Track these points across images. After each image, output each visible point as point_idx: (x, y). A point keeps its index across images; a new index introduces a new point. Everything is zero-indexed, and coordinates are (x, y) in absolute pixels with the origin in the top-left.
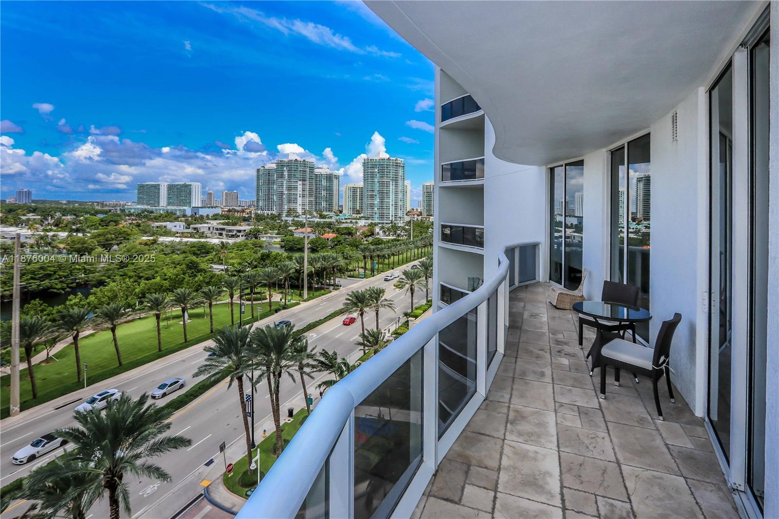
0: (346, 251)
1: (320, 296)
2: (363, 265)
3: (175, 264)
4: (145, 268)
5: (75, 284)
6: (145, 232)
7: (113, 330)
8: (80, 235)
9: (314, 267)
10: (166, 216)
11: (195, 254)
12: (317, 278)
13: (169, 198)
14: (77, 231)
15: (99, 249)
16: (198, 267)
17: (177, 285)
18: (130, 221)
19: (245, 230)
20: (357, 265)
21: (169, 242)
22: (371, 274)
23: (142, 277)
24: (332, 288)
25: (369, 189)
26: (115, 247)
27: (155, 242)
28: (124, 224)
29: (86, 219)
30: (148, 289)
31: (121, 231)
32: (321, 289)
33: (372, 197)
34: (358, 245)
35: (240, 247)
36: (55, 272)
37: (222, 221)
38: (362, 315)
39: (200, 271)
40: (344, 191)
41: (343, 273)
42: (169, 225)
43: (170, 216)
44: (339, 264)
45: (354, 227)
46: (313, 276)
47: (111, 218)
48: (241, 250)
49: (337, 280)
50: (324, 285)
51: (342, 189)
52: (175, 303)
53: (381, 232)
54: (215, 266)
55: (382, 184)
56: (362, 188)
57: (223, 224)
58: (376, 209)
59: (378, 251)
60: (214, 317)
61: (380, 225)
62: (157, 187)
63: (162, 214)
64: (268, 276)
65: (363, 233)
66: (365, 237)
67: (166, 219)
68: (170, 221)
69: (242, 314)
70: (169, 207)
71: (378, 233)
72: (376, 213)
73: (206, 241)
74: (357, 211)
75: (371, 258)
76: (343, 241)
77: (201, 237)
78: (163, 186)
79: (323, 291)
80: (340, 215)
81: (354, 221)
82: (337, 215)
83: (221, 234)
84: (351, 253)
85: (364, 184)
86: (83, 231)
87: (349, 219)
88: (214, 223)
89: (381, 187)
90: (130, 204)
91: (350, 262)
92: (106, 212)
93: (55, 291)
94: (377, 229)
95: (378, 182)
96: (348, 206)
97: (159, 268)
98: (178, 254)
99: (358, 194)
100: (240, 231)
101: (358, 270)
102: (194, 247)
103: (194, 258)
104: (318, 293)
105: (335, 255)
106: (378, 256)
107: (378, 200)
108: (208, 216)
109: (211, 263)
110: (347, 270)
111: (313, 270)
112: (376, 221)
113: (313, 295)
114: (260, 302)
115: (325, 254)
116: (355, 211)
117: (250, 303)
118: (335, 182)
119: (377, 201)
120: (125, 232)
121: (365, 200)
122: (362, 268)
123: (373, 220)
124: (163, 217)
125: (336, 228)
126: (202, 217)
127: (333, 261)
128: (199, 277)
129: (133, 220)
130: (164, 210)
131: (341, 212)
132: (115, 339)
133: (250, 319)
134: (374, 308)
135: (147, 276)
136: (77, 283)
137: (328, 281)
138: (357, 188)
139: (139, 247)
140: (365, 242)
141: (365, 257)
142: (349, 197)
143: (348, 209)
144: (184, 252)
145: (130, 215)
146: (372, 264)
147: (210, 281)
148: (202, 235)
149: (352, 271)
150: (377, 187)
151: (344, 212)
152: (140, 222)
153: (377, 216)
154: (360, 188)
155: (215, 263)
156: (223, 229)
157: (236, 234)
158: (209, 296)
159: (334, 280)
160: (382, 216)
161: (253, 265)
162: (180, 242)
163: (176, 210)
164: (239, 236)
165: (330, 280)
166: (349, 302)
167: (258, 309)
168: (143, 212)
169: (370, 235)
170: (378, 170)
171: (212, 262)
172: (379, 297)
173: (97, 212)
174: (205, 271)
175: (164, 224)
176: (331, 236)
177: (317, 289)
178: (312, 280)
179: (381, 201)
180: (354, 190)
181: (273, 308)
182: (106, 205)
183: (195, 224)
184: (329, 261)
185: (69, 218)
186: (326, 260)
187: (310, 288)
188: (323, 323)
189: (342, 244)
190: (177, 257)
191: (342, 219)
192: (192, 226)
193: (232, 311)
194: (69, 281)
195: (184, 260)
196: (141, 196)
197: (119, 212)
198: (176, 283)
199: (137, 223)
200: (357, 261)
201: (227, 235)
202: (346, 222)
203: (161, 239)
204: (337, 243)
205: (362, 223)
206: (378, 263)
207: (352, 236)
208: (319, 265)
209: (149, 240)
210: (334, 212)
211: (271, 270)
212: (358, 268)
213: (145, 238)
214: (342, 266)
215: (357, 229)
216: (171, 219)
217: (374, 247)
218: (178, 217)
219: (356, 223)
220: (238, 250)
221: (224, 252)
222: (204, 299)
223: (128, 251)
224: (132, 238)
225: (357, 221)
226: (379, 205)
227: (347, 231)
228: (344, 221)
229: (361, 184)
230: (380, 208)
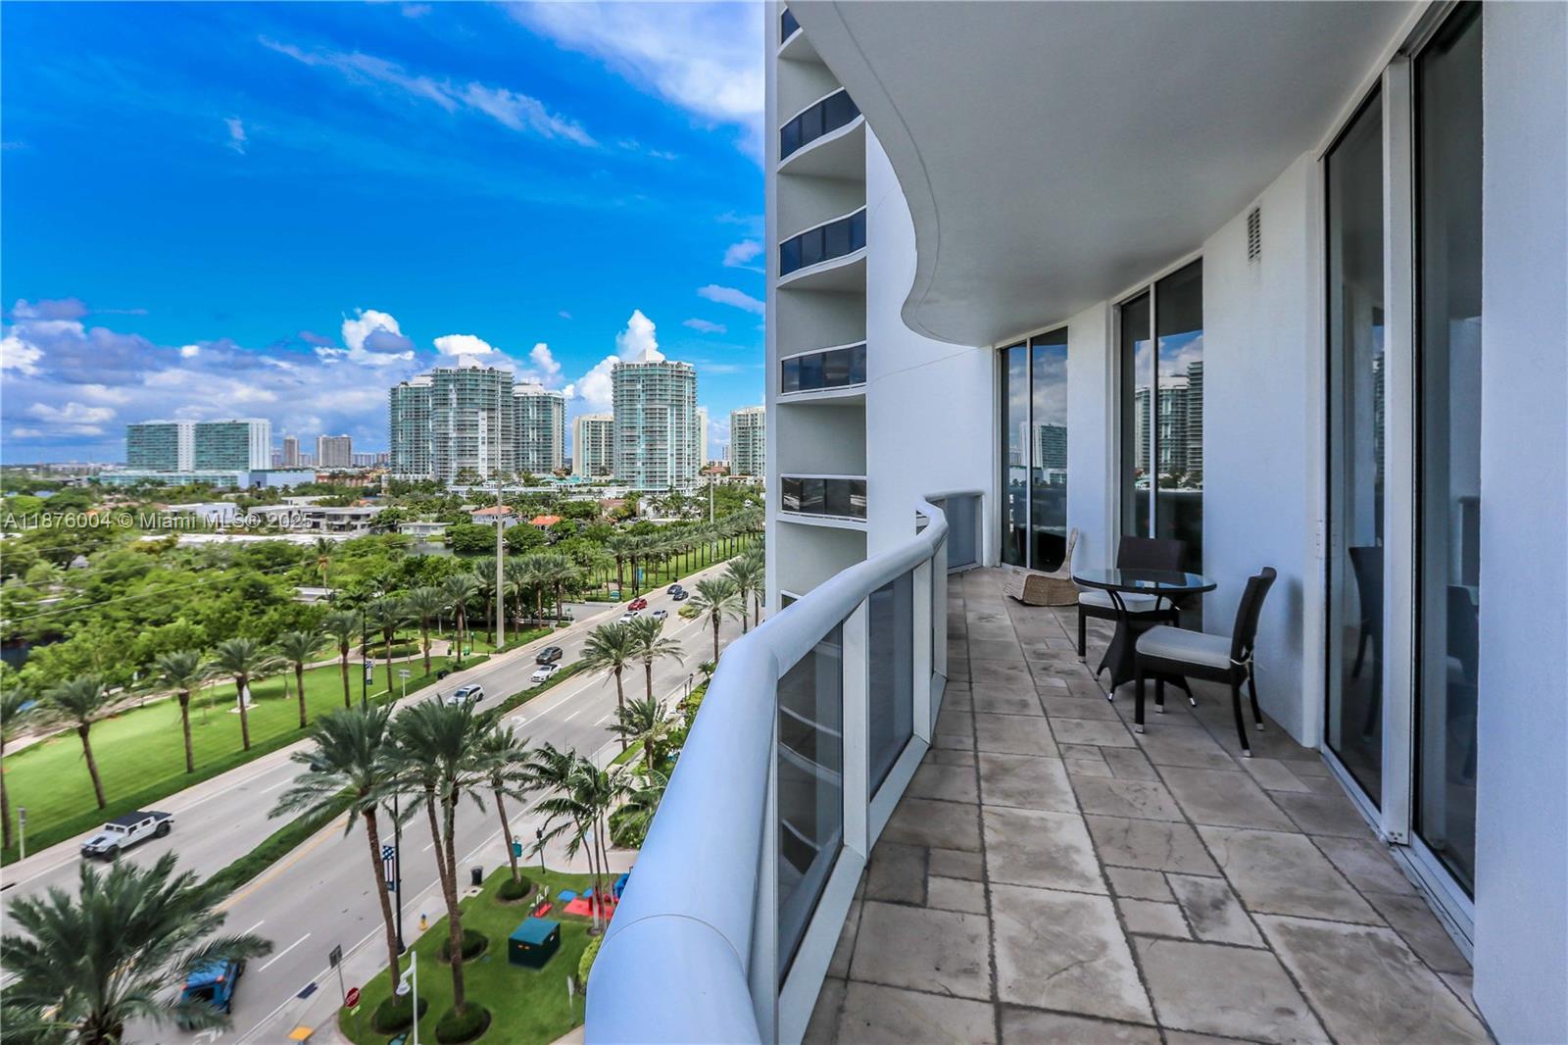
0: (581, 549)
1: (529, 641)
2: (616, 576)
3: (217, 589)
4: (149, 601)
7: (83, 732)
9: (517, 583)
10: (194, 492)
11: (260, 567)
12: (524, 605)
13: (199, 453)
15: (44, 565)
16: (268, 594)
17: (225, 633)
18: (112, 505)
19: (368, 515)
20: (604, 576)
21: (203, 544)
22: (633, 593)
23: (144, 620)
24: (554, 623)
25: (625, 425)
26: (81, 560)
27: (170, 545)
28: (98, 511)
30: (161, 644)
32: (532, 626)
33: (631, 440)
34: (606, 537)
35: (358, 550)
37: (317, 498)
38: (618, 672)
39: (273, 602)
40: (575, 428)
41: (577, 593)
42: (202, 510)
43: (202, 491)
44: (569, 575)
45: (597, 501)
46: (515, 602)
47: (67, 498)
48: (362, 556)
49: (564, 607)
50: (537, 618)
51: (571, 425)
52: (219, 669)
53: (650, 510)
54: (305, 591)
55: (650, 413)
56: (610, 422)
57: (322, 503)
58: (639, 464)
59: (645, 545)
60: (306, 695)
61: (650, 497)
62: (172, 431)
63: (184, 488)
64: (423, 604)
65: (615, 513)
66: (619, 520)
67: (193, 496)
68: (204, 502)
69: (368, 686)
70: (200, 473)
71: (645, 512)
72: (639, 472)
73: (285, 540)
74: (601, 469)
75: (632, 562)
76: (575, 530)
77: (274, 531)
78: (184, 427)
79: (536, 630)
80: (567, 477)
81: (595, 489)
82: (561, 479)
83: (316, 525)
84: (590, 552)
85: (615, 415)
87: (585, 485)
88: (301, 502)
89: (649, 420)
90: (110, 467)
91: (590, 571)
92: (55, 487)
94: (642, 505)
95: (643, 410)
96: (584, 460)
97: (182, 599)
98: (222, 569)
99: (603, 435)
100: (356, 517)
101: (607, 587)
102: (259, 552)
103: (259, 576)
104: (526, 636)
105: (559, 557)
106: (647, 556)
107: (643, 447)
108: (286, 488)
109: (297, 585)
110: (585, 587)
111: (516, 588)
112: (641, 488)
113: (517, 640)
114: (405, 659)
115: (538, 556)
116: (598, 470)
117: (384, 661)
118: (556, 411)
119: (641, 449)
121: (617, 447)
122: (615, 581)
123: (633, 486)
124: (187, 494)
125: (560, 504)
126: (273, 491)
127: (556, 569)
128: (272, 614)
129: (119, 501)
130: (187, 478)
131: (569, 473)
132: (87, 752)
133: (384, 694)
134: (642, 657)
135: (155, 617)
137: (545, 610)
138: (601, 422)
139: (135, 556)
140: (620, 531)
141: (619, 559)
142: (584, 442)
143: (584, 466)
144: (237, 565)
145: (112, 490)
146: (635, 572)
147: (295, 622)
148: (275, 528)
149: (593, 588)
150: (640, 420)
151: (574, 471)
152: (135, 504)
153: (642, 477)
154: (606, 422)
155: (306, 585)
156: (321, 515)
157: (349, 523)
158: (296, 652)
159: (559, 607)
160: (651, 478)
161: (388, 584)
162: (227, 545)
163: (215, 478)
164: (355, 528)
165: (550, 608)
166: (592, 648)
167: (401, 673)
168: (142, 484)
169: (629, 517)
170: (643, 386)
171: (299, 581)
172: (652, 636)
173: (34, 488)
174: (283, 601)
175: (189, 507)
176: (550, 520)
177: (524, 628)
178: (515, 609)
179: (649, 447)
180: (595, 427)
181: (434, 669)
182: (56, 472)
183: (259, 505)
184: (549, 570)
186: (542, 568)
187: (510, 626)
188: (537, 694)
189: (572, 535)
190: (221, 575)
191: (571, 486)
192: (252, 510)
193: (346, 679)
195: (237, 579)
196: (135, 449)
197: (85, 485)
198: (220, 629)
199: (129, 506)
200: (605, 568)
201: (329, 527)
202: (580, 493)
203: (184, 539)
204: (561, 535)
205: (611, 492)
206: (647, 571)
207: (592, 519)
208: (527, 579)
209: (157, 541)
210: (554, 473)
211: (428, 593)
212: (607, 581)
213: (145, 538)
214: (573, 578)
215: (601, 506)
216: (204, 497)
217: (637, 539)
218: (221, 493)
219: (601, 492)
220: (354, 555)
221: (325, 561)
222: (284, 659)
223: (112, 565)
224: (118, 539)
225: (602, 488)
226: (645, 456)
227: (582, 509)
228: (576, 490)
229: (609, 416)
230: (648, 461)
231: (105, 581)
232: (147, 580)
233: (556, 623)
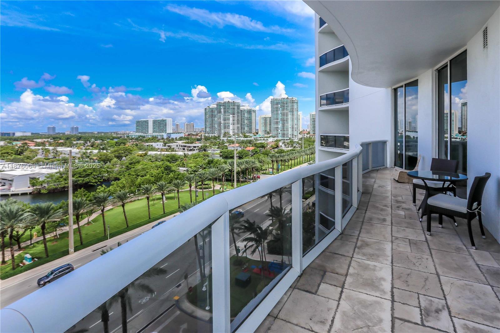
0: (261, 158)
2: (271, 167)
3: (158, 167)
4: (140, 170)
5: (102, 180)
6: (141, 149)
7: (123, 206)
8: (105, 151)
9: (240, 168)
10: (152, 139)
11: (169, 161)
12: (243, 175)
13: (154, 128)
14: (103, 149)
15: (115, 159)
16: (170, 169)
17: (159, 180)
18: (132, 143)
19: (198, 146)
20: (268, 166)
21: (154, 154)
22: (277, 172)
23: (139, 175)
25: (275, 118)
26: (124, 158)
27: (146, 154)
28: (129, 145)
29: (108, 142)
30: (143, 183)
31: (127, 148)
32: (245, 181)
33: (277, 123)
35: (195, 157)
36: (91, 173)
37: (184, 141)
38: (271, 197)
39: (172, 171)
40: (259, 120)
41: (259, 172)
42: (154, 144)
43: (154, 139)
44: (257, 166)
45: (266, 142)
46: (240, 174)
47: (121, 141)
48: (196, 158)
50: (246, 179)
51: (258, 119)
52: (157, 190)
53: (283, 145)
54: (181, 168)
55: (283, 114)
56: (270, 117)
57: (185, 143)
58: (280, 131)
59: (281, 157)
60: (180, 199)
61: (283, 141)
62: (147, 122)
63: (150, 138)
64: (212, 174)
65: (272, 146)
66: (273, 148)
67: (152, 141)
68: (155, 142)
69: (197, 197)
70: (154, 134)
71: (281, 146)
72: (280, 133)
73: (176, 154)
74: (268, 132)
75: (277, 162)
77: (172, 151)
78: (150, 121)
79: (246, 183)
80: (257, 135)
81: (265, 139)
82: (255, 136)
83: (184, 149)
84: (263, 159)
85: (272, 115)
86: (107, 149)
87: (262, 137)
88: (180, 143)
89: (283, 117)
90: (132, 133)
91: (263, 165)
92: (118, 138)
93: (92, 184)
94: (281, 144)
95: (281, 113)
96: (262, 130)
97: (148, 170)
98: (159, 162)
99: (268, 122)
100: (195, 147)
101: (269, 170)
102: (168, 157)
103: (168, 164)
104: (243, 184)
105: (253, 160)
106: (281, 160)
107: (281, 125)
108: (176, 138)
109: (178, 167)
110: (261, 170)
111: (240, 170)
112: (280, 138)
113: (240, 185)
114: (208, 190)
115: (247, 159)
116: (266, 132)
117: (202, 190)
118: (253, 114)
119: (280, 126)
120: (129, 149)
121: (272, 125)
122: (271, 168)
123: (278, 138)
124: (151, 140)
125: (254, 143)
126: (173, 139)
127: (252, 164)
128: (171, 175)
129: (134, 142)
130: (150, 136)
131: (257, 133)
132: (124, 212)
133: (201, 200)
134: (279, 193)
135: (142, 175)
136: (104, 179)
137: (249, 177)
138: (267, 117)
139: (137, 157)
141: (272, 161)
142: (262, 124)
143: (262, 131)
144: (163, 160)
145: (132, 139)
146: (278, 165)
147: (178, 177)
148: (173, 150)
149: (264, 170)
150: (280, 117)
151: (259, 133)
152: (138, 143)
153: (280, 135)
155: (181, 167)
156: (185, 146)
157: (193, 149)
158: (177, 186)
160: (283, 135)
161: (203, 167)
162: (160, 155)
163: (158, 136)
164: (195, 150)
167: (206, 194)
168: (139, 137)
169: (276, 148)
170: (281, 106)
171: (179, 166)
173: (114, 138)
174: (175, 171)
175: (151, 144)
176: (251, 148)
177: (242, 182)
178: (240, 176)
179: (283, 125)
180: (265, 119)
181: (216, 193)
182: (119, 134)
183: (169, 143)
184: (250, 164)
185: (99, 142)
186: (248, 163)
187: (238, 181)
189: (258, 153)
190: (158, 163)
191: (258, 138)
192: (167, 145)
193: (191, 195)
194: (99, 178)
195: (163, 165)
196: (138, 127)
197: (126, 138)
198: (158, 178)
199: (136, 143)
200: (268, 164)
201: (187, 150)
202: (261, 140)
203: (150, 153)
204: (255, 153)
205: (271, 140)
206: (281, 165)
207: (264, 148)
208: (243, 167)
209: (143, 153)
210: (253, 134)
211: (214, 170)
212: (269, 168)
213: (140, 153)
214: (258, 167)
215: (267, 144)
216: (155, 141)
217: (278, 155)
218: (159, 140)
219: (267, 140)
220: (194, 158)
221: (186, 160)
222: (174, 188)
223: (131, 160)
224: (133, 153)
225: (268, 138)
226: (281, 128)
227: (261, 145)
228: (260, 139)
229: (270, 115)
230: (283, 130)
231: (129, 164)
232: (140, 164)
233: (252, 181)
